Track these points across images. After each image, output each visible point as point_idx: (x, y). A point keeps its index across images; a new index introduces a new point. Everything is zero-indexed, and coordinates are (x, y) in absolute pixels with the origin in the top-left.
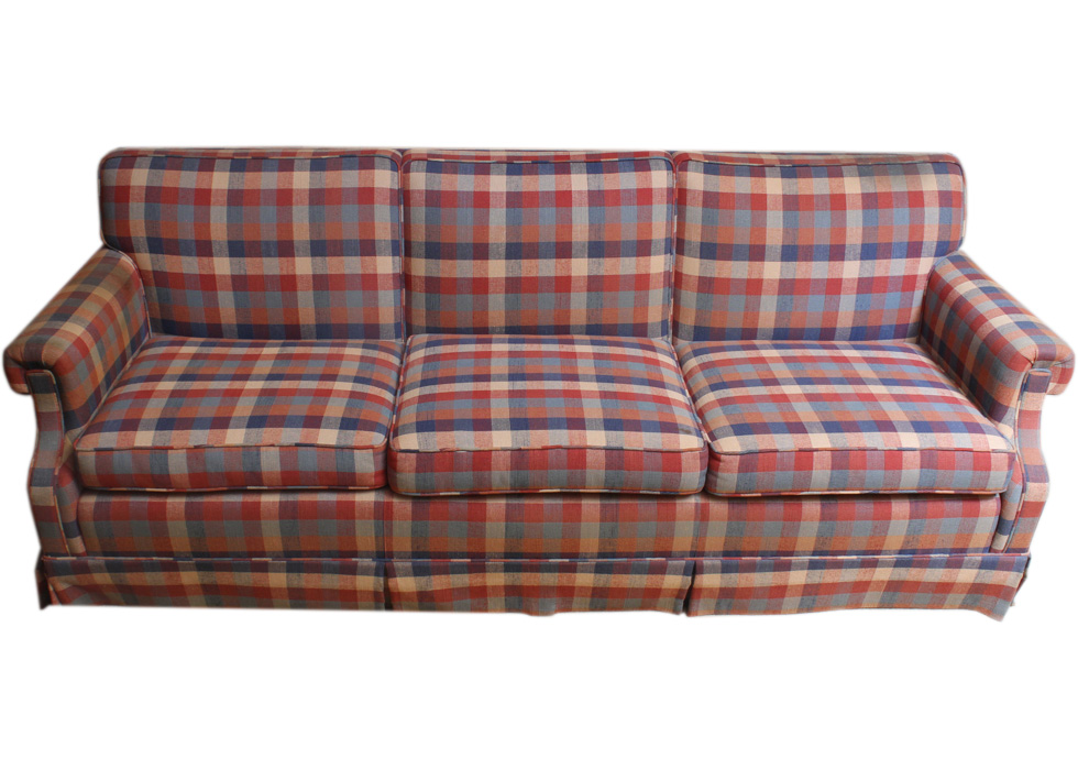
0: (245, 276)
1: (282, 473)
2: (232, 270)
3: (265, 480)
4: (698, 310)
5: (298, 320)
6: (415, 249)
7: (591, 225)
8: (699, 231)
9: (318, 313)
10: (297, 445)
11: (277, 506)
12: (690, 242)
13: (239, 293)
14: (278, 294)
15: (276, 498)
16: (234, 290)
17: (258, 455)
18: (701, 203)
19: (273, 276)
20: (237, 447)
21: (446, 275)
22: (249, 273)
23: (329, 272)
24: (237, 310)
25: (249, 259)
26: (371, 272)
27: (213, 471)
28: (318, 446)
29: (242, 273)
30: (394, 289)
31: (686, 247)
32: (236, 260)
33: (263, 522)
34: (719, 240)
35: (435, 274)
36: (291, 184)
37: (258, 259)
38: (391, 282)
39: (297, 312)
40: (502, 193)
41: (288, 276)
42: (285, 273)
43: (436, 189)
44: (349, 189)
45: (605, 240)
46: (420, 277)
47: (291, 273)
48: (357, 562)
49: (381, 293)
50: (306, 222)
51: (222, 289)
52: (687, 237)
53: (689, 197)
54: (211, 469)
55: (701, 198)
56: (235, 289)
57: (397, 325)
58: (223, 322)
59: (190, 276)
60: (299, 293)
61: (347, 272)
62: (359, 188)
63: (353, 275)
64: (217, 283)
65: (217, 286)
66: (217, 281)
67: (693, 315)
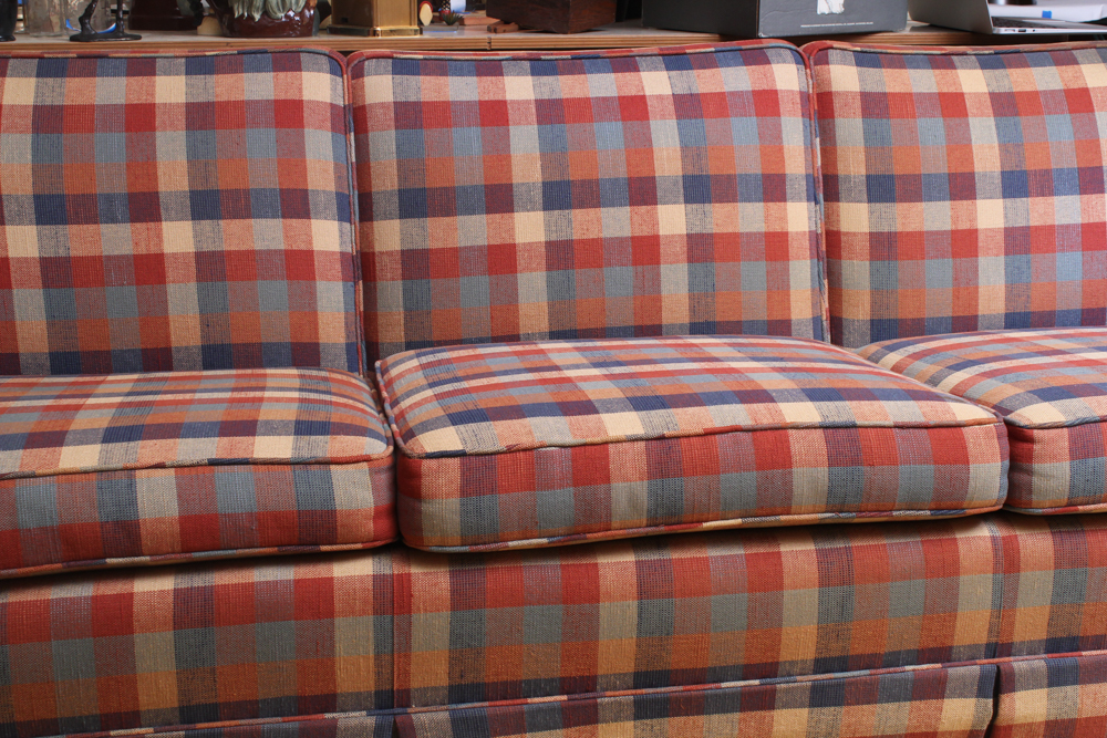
0: (68, 260)
1: (184, 520)
2: (41, 248)
3: (146, 542)
4: (876, 292)
5: (168, 336)
6: (379, 205)
7: (684, 148)
8: (862, 157)
9: (206, 324)
10: (213, 463)
11: (171, 599)
12: (848, 178)
13: (53, 291)
14: (131, 291)
15: (166, 584)
16: (46, 286)
17: (131, 485)
18: (859, 111)
19: (123, 257)
20: (86, 472)
21: (440, 245)
22: (73, 253)
23: (225, 247)
24: (51, 324)
25: (74, 229)
26: (303, 247)
27: (32, 525)
28: (255, 463)
29: (62, 253)
30: (345, 279)
31: (842, 188)
32: (48, 229)
33: (138, 638)
34: (897, 170)
35: (419, 244)
36: (153, 95)
37: (92, 227)
38: (338, 266)
39: (168, 324)
40: (528, 102)
41: (148, 256)
42: (142, 250)
43: (413, 99)
44: (258, 102)
45: (711, 173)
46: (390, 254)
47: (154, 250)
48: (335, 720)
49: (321, 286)
50: (182, 159)
51: (22, 285)
52: (841, 170)
53: (837, 104)
54: (28, 520)
55: (858, 103)
56: (47, 283)
57: (350, 348)
58: (22, 349)
60: (171, 288)
61: (258, 246)
62: (276, 101)
63: (269, 252)
64: (12, 275)
65: (13, 280)
66: (12, 269)
67: (866, 300)
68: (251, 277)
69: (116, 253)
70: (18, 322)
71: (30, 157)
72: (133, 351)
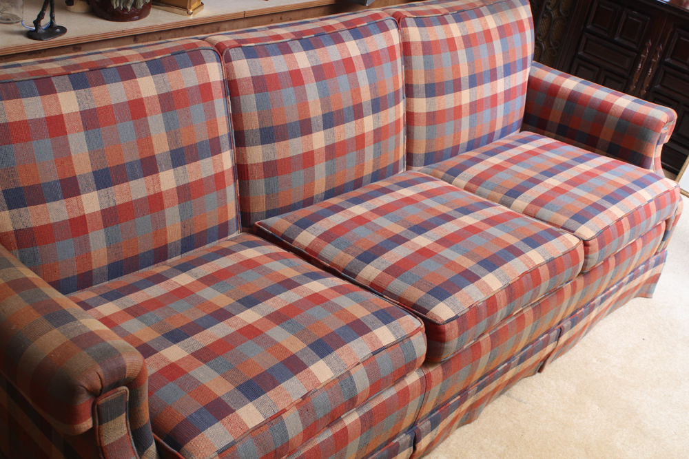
0: (115, 207)
2: (101, 204)
4: (428, 140)
6: (248, 138)
7: (370, 85)
8: (423, 75)
9: (183, 226)
10: (374, 354)
11: (359, 423)
12: (417, 85)
13: (109, 229)
14: (148, 218)
16: (105, 227)
17: (352, 378)
18: (421, 52)
19: (142, 199)
21: (282, 157)
22: (118, 203)
23: (190, 181)
25: (117, 187)
26: (221, 170)
29: (112, 204)
32: (103, 191)
34: (436, 81)
35: (272, 158)
36: (139, 92)
37: (125, 185)
41: (155, 195)
42: (152, 193)
43: (260, 74)
44: (192, 87)
45: (380, 96)
46: (257, 165)
47: (157, 191)
48: (397, 443)
49: (227, 189)
50: (163, 132)
51: (93, 229)
52: (415, 82)
53: (413, 48)
55: (421, 48)
56: (106, 225)
58: (94, 267)
59: (59, 224)
60: (167, 211)
61: (203, 176)
62: (200, 85)
63: (208, 178)
64: (88, 224)
65: (88, 227)
66: (88, 221)
67: (424, 145)
68: (202, 195)
69: (139, 197)
70: (92, 252)
71: (86, 147)
72: (149, 251)
